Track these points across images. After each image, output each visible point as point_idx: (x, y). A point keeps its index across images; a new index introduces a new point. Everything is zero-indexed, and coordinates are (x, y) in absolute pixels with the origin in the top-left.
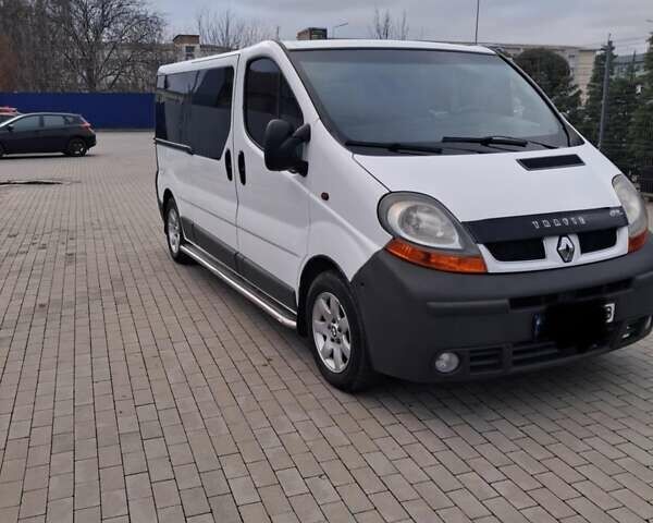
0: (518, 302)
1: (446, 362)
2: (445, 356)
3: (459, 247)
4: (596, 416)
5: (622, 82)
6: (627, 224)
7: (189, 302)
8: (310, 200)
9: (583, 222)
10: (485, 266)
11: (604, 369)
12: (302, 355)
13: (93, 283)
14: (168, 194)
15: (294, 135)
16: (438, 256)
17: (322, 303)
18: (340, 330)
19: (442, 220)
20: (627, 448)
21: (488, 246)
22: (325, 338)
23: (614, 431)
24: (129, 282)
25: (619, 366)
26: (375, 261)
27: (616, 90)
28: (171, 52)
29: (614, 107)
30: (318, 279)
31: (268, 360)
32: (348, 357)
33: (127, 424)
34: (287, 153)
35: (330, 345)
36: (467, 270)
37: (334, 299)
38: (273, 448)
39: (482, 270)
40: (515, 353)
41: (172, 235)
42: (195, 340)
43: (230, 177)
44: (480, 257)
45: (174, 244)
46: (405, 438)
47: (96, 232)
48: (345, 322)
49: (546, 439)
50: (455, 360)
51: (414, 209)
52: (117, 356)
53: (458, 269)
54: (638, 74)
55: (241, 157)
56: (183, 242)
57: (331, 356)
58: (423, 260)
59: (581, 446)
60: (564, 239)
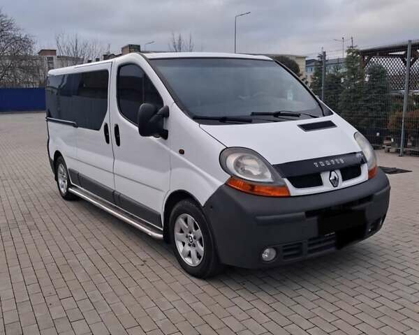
0: (309, 213)
1: (268, 255)
2: (267, 251)
3: (271, 181)
4: (358, 281)
5: (333, 76)
6: (366, 162)
7: (80, 226)
8: (171, 155)
9: (343, 162)
10: (288, 191)
11: (355, 252)
12: (165, 256)
13: (10, 217)
14: (58, 154)
15: (158, 113)
16: (259, 187)
17: (181, 221)
18: (195, 238)
19: (259, 163)
20: (381, 300)
21: (289, 179)
22: (184, 244)
23: (371, 290)
24: (35, 215)
25: (364, 249)
26: (220, 192)
27: (330, 81)
28: (38, 61)
29: (329, 91)
30: (178, 206)
31: (144, 261)
32: (202, 256)
33: (56, 312)
34: (154, 125)
35: (188, 248)
36: (277, 195)
37: (190, 218)
38: (161, 320)
39: (287, 195)
40: (310, 245)
41: (60, 181)
42: (90, 251)
43: (108, 141)
44: (285, 186)
45: (63, 187)
46: (246, 306)
47: (4, 182)
48: (199, 233)
49: (333, 299)
50: (273, 253)
51: (241, 158)
52: (39, 266)
53: (272, 194)
54: (341, 71)
55: (117, 128)
56: (69, 185)
57: (189, 255)
58: (251, 190)
59: (354, 302)
60: (333, 173)
